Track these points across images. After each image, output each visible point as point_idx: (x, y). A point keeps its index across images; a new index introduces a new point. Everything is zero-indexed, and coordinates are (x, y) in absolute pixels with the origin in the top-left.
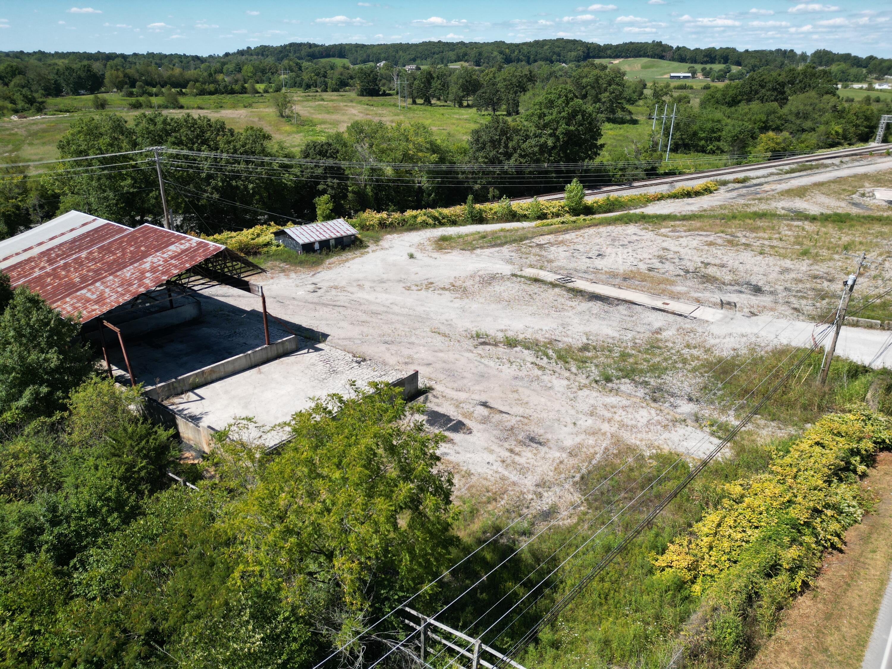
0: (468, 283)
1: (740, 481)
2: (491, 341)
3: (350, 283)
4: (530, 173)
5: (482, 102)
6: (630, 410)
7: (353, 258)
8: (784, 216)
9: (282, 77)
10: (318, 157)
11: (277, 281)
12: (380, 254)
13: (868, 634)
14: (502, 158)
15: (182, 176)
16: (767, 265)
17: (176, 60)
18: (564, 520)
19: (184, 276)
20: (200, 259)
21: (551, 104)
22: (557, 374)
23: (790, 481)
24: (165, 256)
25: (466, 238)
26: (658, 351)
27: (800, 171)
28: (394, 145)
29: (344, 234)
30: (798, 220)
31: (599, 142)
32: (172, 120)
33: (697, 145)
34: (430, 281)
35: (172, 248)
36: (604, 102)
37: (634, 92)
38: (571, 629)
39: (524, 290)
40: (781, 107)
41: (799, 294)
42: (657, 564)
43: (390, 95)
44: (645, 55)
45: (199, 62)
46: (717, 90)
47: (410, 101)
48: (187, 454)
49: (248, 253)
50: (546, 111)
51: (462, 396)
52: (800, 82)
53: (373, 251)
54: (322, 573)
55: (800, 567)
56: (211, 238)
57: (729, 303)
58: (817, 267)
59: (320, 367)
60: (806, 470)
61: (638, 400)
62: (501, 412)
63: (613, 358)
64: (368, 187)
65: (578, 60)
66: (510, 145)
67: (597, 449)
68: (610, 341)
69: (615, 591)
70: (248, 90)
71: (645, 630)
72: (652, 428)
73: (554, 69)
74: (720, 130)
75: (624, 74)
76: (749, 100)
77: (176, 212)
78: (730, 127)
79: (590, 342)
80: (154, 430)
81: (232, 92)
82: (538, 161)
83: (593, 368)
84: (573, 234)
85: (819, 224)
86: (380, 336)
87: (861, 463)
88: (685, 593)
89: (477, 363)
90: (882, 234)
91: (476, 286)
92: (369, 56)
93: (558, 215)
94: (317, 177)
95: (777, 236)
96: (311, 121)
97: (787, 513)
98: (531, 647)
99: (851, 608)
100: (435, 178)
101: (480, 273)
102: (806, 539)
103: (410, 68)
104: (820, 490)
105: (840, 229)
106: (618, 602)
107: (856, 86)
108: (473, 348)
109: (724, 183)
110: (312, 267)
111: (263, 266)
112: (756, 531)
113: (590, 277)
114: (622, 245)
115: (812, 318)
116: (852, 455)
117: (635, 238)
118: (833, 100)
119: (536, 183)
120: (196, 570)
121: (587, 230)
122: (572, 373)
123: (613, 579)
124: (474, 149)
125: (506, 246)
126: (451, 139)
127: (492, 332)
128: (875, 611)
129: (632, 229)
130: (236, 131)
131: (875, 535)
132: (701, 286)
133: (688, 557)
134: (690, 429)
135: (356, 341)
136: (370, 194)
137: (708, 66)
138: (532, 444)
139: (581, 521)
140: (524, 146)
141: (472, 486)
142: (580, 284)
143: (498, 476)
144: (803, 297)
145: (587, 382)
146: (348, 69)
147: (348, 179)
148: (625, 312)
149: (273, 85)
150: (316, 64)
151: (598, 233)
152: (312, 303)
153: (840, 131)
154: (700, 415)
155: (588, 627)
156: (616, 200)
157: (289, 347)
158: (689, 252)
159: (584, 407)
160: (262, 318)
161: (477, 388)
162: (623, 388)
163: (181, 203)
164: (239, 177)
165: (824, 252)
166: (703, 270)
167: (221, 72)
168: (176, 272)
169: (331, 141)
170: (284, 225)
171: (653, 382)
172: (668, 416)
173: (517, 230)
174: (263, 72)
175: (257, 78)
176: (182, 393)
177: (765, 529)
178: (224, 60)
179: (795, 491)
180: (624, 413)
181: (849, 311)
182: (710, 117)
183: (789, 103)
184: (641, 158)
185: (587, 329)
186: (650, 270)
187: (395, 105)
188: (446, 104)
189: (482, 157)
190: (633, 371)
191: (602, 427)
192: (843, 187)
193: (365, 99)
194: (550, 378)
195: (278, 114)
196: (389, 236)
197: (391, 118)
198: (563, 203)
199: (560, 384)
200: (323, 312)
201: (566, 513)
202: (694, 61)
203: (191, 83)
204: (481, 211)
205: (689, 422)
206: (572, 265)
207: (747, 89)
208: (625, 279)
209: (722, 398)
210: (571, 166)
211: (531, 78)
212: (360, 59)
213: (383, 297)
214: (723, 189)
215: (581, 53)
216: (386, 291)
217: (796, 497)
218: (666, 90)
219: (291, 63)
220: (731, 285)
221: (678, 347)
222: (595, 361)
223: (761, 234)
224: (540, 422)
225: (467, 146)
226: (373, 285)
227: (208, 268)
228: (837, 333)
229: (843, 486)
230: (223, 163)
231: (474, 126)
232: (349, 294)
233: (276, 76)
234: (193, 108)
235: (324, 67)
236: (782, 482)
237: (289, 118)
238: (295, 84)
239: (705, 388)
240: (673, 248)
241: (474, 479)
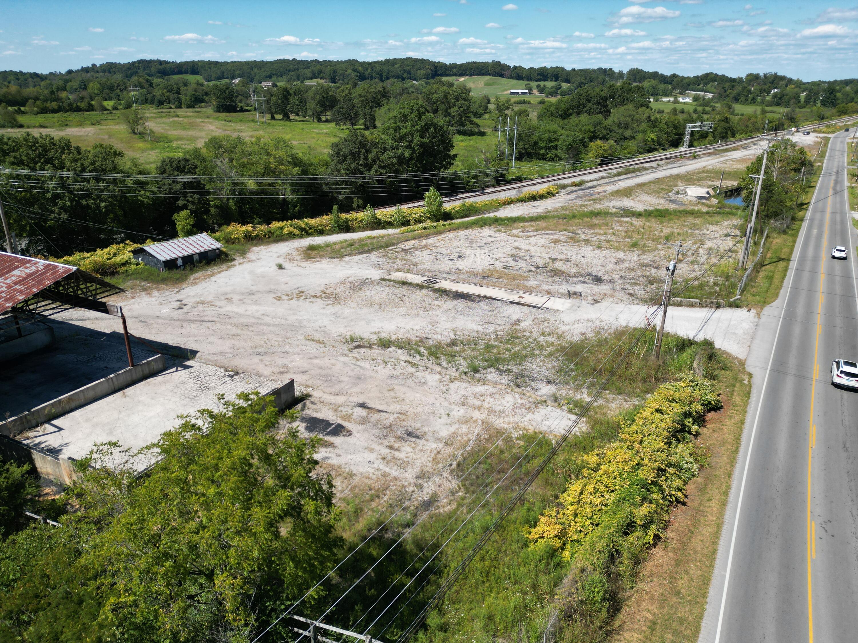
0: (340, 290)
1: (596, 451)
2: (366, 344)
3: (217, 298)
4: (391, 182)
5: (340, 117)
6: (497, 396)
7: (220, 272)
8: (616, 213)
9: (132, 93)
10: (176, 173)
11: (139, 301)
12: (247, 266)
13: (710, 573)
14: (362, 169)
15: (24, 198)
16: (605, 257)
17: (12, 77)
18: (444, 507)
19: (33, 301)
20: (48, 283)
21: (404, 118)
22: (429, 370)
23: (637, 446)
24: (8, 281)
25: (334, 247)
26: (517, 341)
27: (626, 174)
28: (255, 158)
29: (208, 249)
30: (627, 216)
31: (452, 153)
32: (9, 139)
33: (538, 154)
34: (300, 290)
35: (16, 272)
36: (454, 116)
37: (480, 107)
38: (457, 610)
39: (393, 293)
40: (606, 119)
41: (633, 281)
42: (530, 537)
43: (247, 111)
44: (487, 74)
45: (38, 79)
46: (551, 104)
47: (268, 116)
48: (47, 490)
49: (104, 273)
50: (400, 124)
51: (340, 399)
52: (620, 96)
53: (240, 264)
54: (203, 594)
55: (651, 522)
56: (62, 260)
57: (575, 293)
58: (645, 257)
59: (191, 384)
60: (650, 435)
61: (504, 387)
62: (379, 411)
63: (479, 350)
64: (231, 201)
65: (427, 77)
66: (370, 157)
67: (470, 436)
68: (475, 335)
69: (495, 568)
70: (96, 107)
71: (524, 600)
72: (517, 411)
73: (405, 85)
74: (556, 140)
75: (469, 91)
76: (579, 113)
77: (19, 236)
78: (564, 137)
79: (457, 337)
80: (5, 468)
81: (78, 110)
82: (397, 171)
83: (462, 361)
84: (435, 239)
85: (644, 219)
86: (252, 348)
87: (693, 424)
88: (557, 560)
89: (353, 367)
90: (695, 226)
91: (347, 292)
92: (223, 73)
93: (420, 222)
94: (176, 193)
95: (610, 231)
96: (166, 137)
97: (637, 475)
98: (421, 634)
99: (696, 552)
100: (298, 189)
101: (350, 279)
102: (655, 496)
103: (266, 84)
104: (662, 451)
105: (662, 223)
106: (498, 578)
107: (665, 99)
108: (348, 352)
109: (564, 187)
110: (176, 283)
111: (121, 286)
112: (613, 494)
113: (454, 277)
114: (480, 247)
115: (645, 302)
116: (685, 418)
117: (490, 239)
118: (647, 112)
119: (397, 191)
120: (62, 612)
121: (447, 234)
122: (443, 367)
123: (493, 556)
124: (335, 162)
125: (374, 253)
126: (312, 152)
127: (366, 335)
128: (714, 552)
129: (487, 231)
130: (83, 149)
131: (710, 486)
132: (550, 280)
133: (558, 526)
134: (550, 408)
135: (227, 355)
136: (234, 208)
137: (542, 84)
138: (410, 439)
139: (460, 505)
140: (383, 157)
141: (355, 487)
142: (445, 284)
143: (379, 473)
144: (636, 284)
145: (457, 374)
146: (202, 85)
147: (209, 193)
148: (486, 308)
149: (123, 102)
150: (168, 80)
151: (457, 237)
152: (178, 320)
153: (655, 138)
154: (558, 396)
155: (472, 606)
156: (471, 205)
157: (155, 367)
158: (538, 249)
159: (456, 398)
160: (124, 339)
161: (354, 390)
162: (489, 377)
163: (26, 225)
164: (89, 196)
165: (650, 243)
166: (551, 265)
167: (64, 89)
168: (22, 298)
169: (188, 157)
170: (143, 242)
171: (515, 369)
172: (530, 399)
173: (382, 237)
174: (111, 88)
175: (105, 95)
176: (37, 426)
177: (620, 492)
178: (68, 77)
179: (642, 455)
180: (492, 400)
181: (673, 293)
182: (547, 128)
183: (612, 114)
184: (491, 166)
185: (454, 326)
186: (506, 267)
187: (253, 121)
188: (304, 119)
189: (344, 169)
190: (497, 360)
191: (473, 415)
192: (661, 187)
193: (223, 115)
194: (423, 374)
195: (130, 131)
196: (255, 249)
197: (251, 134)
198: (423, 209)
199: (432, 379)
200: (192, 328)
201: (445, 500)
202: (530, 79)
203: (30, 101)
204: (346, 221)
205: (549, 402)
206: (436, 267)
207: (576, 103)
208: (484, 277)
209: (575, 378)
210: (428, 175)
211: (385, 94)
212: (214, 76)
213: (253, 309)
214: (563, 192)
215: (430, 72)
216: (256, 302)
217: (643, 459)
218: (507, 105)
219: (141, 80)
220: (575, 276)
221: (534, 335)
222: (463, 355)
223: (597, 231)
224: (416, 416)
225: (329, 159)
226: (242, 297)
227: (59, 291)
228: (665, 313)
229: (681, 445)
230: (70, 182)
231: (336, 140)
232: (217, 309)
233: (125, 93)
234: (35, 127)
235: (177, 84)
236: (630, 448)
237: (142, 135)
238: (146, 101)
239: (561, 370)
240: (524, 247)
241: (357, 479)
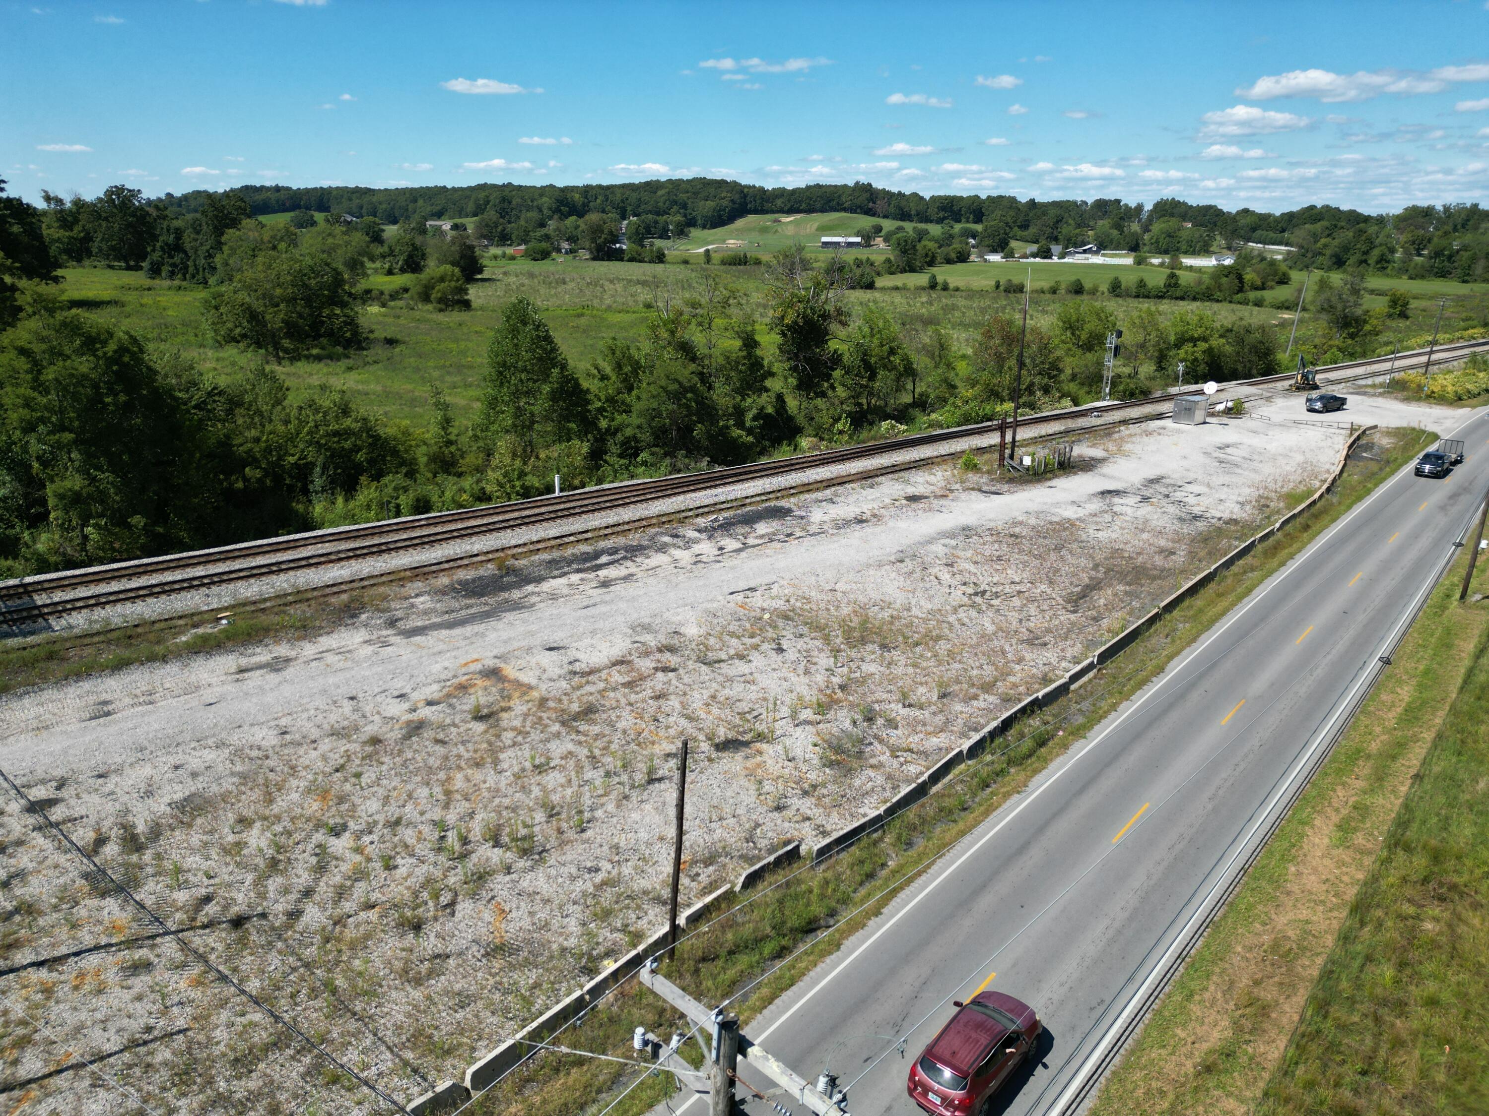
215: (725, 203)
